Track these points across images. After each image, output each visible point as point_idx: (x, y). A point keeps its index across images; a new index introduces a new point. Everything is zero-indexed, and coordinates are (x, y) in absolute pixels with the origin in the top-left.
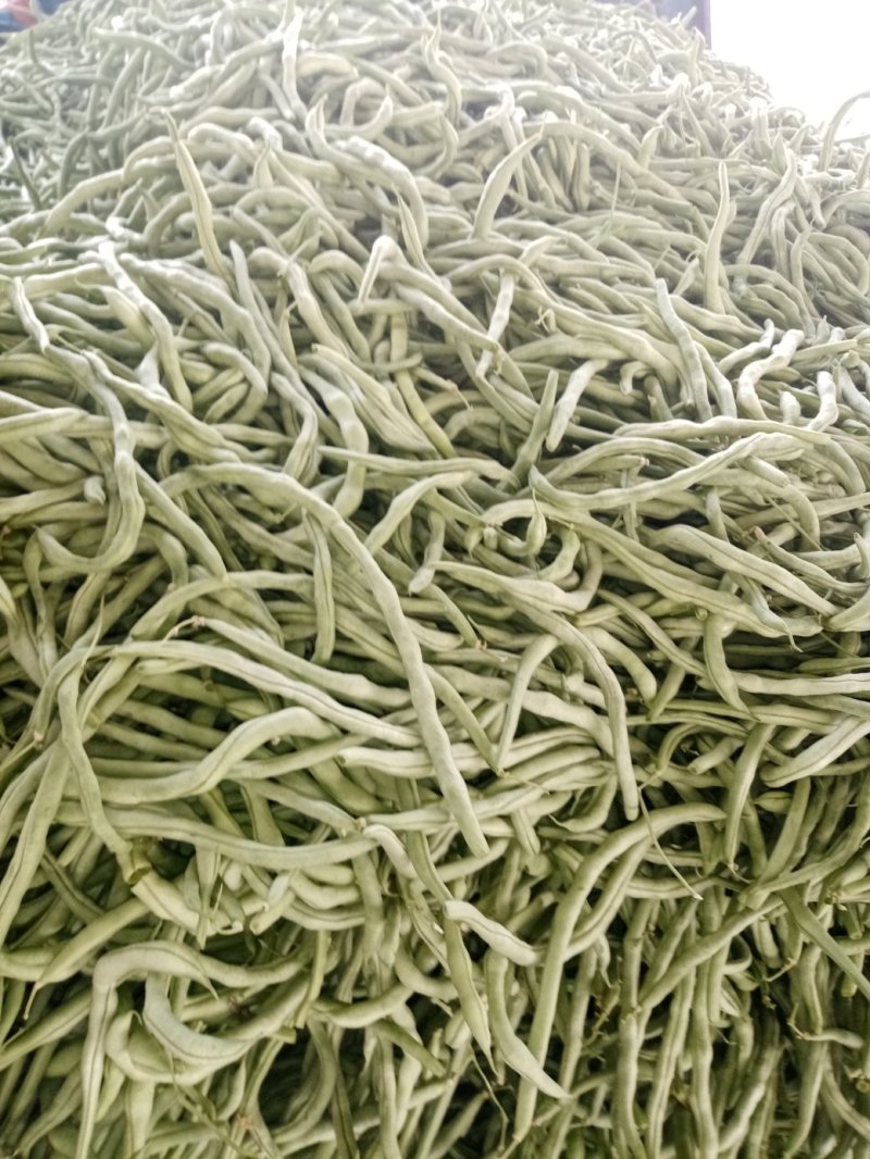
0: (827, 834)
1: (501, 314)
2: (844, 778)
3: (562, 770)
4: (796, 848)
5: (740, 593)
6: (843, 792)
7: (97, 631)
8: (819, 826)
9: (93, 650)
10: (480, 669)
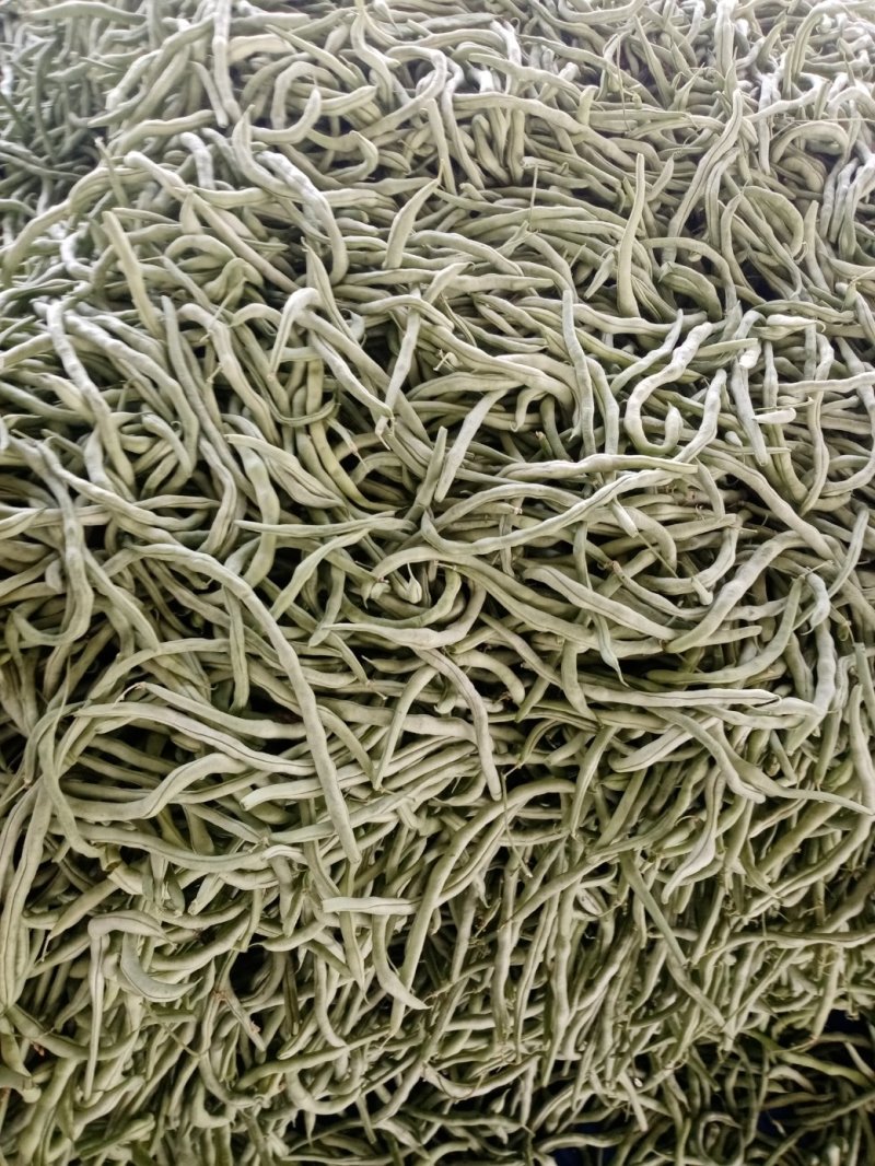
0: (658, 806)
1: (404, 363)
2: (678, 763)
3: (438, 771)
4: (629, 818)
5: (592, 626)
6: (675, 773)
7: (65, 691)
8: (651, 801)
9: (63, 711)
10: (368, 700)
